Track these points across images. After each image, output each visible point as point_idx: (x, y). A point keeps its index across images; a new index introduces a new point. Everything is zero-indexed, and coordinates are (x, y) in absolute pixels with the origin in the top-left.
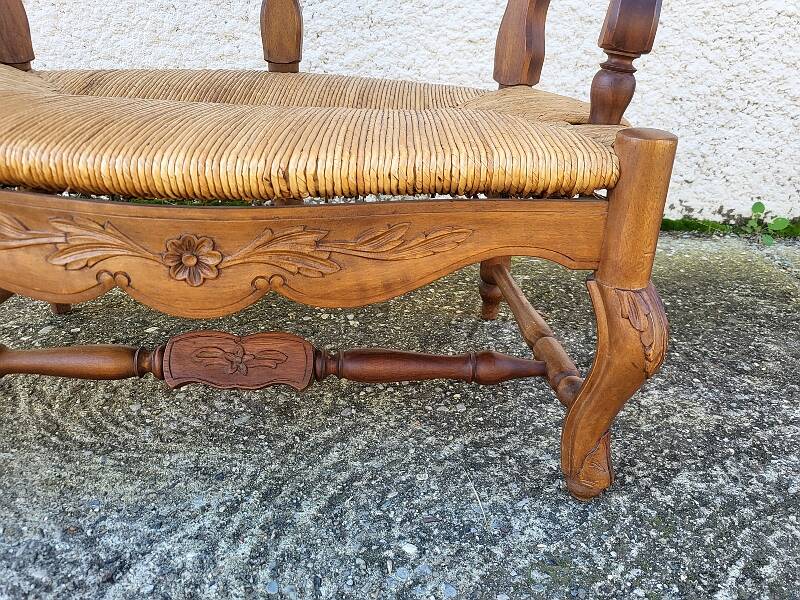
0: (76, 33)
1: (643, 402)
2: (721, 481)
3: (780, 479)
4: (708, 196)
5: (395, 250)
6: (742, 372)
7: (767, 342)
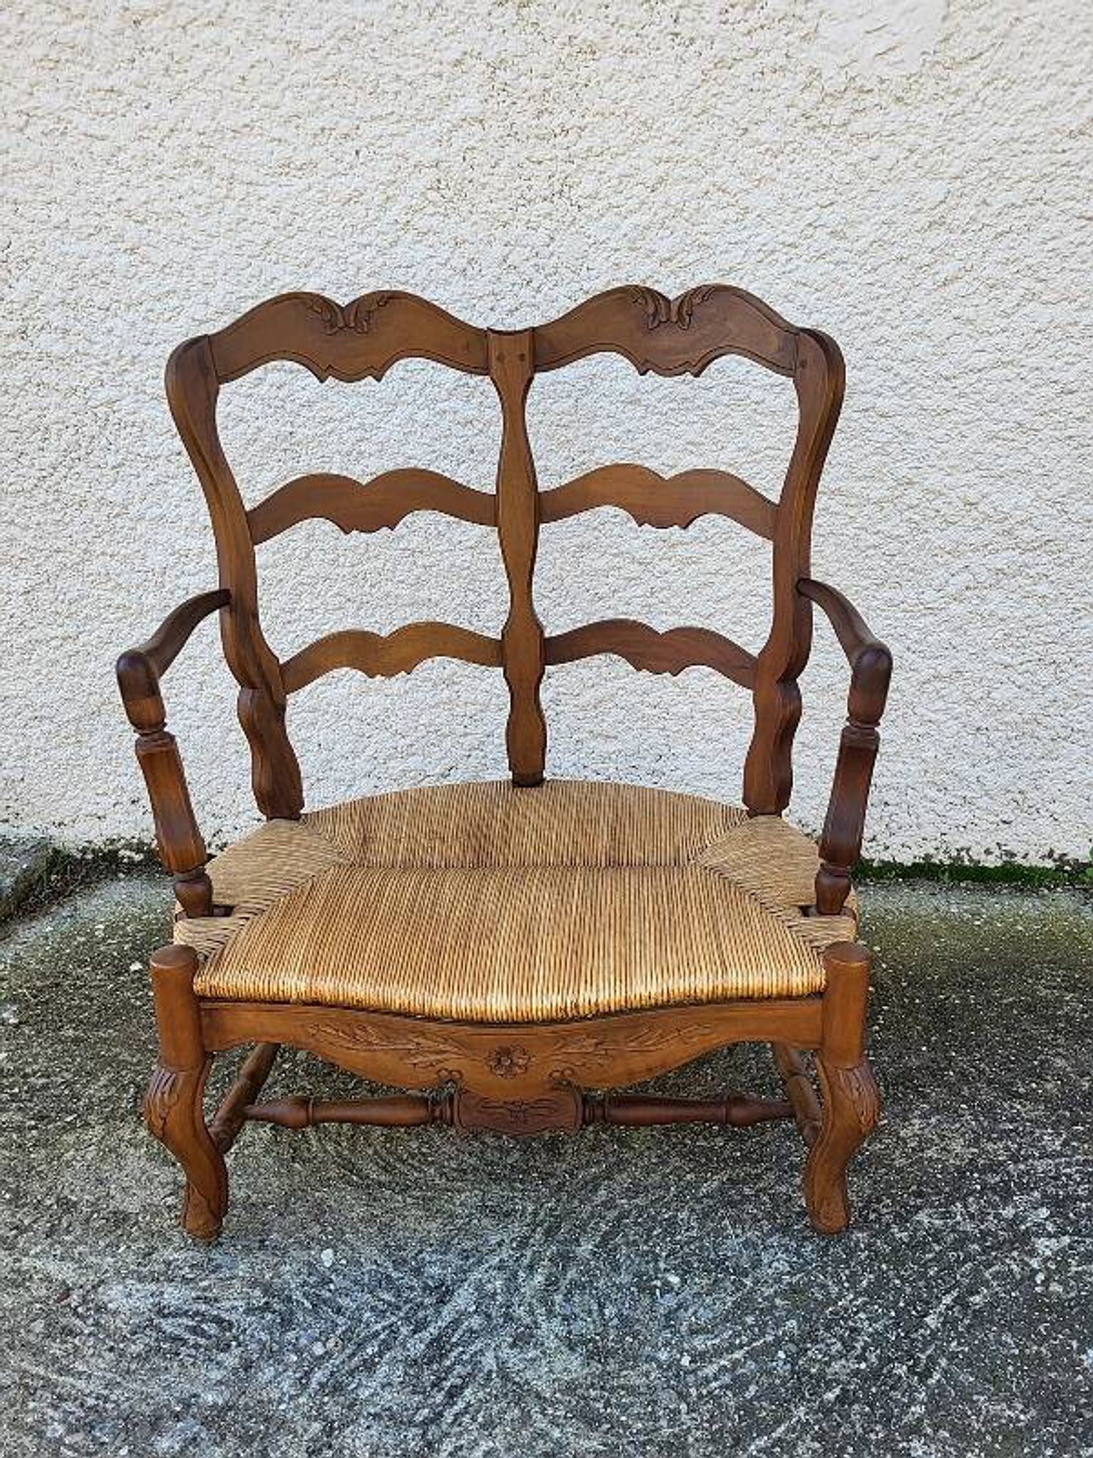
1: (902, 1134)
2: (959, 1218)
3: (1016, 1215)
4: (1034, 839)
5: (654, 1045)
6: (1015, 1095)
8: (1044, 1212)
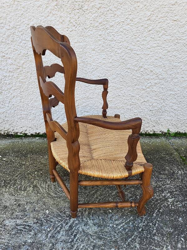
0: (25, 103)
4: (158, 129)
6: (161, 174)
7: (167, 166)
8: (169, 194)
